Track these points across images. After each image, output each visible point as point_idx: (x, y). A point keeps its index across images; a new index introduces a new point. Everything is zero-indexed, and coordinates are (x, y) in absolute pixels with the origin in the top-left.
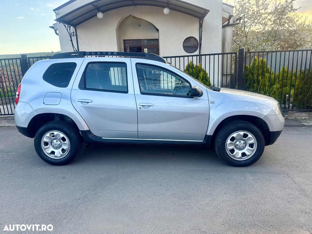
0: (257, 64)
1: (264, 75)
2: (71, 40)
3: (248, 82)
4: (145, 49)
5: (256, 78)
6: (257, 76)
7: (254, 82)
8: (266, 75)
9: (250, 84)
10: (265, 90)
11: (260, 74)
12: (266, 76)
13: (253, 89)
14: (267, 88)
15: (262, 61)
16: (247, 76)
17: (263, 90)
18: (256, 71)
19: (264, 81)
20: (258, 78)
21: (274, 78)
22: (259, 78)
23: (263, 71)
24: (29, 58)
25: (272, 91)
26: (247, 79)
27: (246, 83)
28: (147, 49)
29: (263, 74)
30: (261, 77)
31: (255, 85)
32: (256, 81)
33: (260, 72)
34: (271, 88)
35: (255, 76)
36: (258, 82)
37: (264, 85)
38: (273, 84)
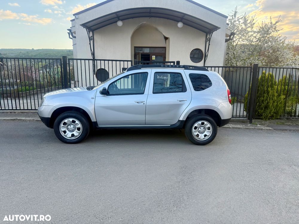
0: (266, 77)
2: (90, 44)
3: (259, 92)
4: (153, 56)
5: (266, 89)
6: (267, 87)
7: (264, 93)
8: (274, 87)
9: (261, 94)
10: (274, 99)
11: (270, 86)
13: (264, 98)
14: (275, 98)
15: (272, 76)
16: (259, 87)
17: (272, 99)
18: (266, 83)
19: (273, 92)
20: (267, 89)
21: (280, 90)
22: (269, 89)
23: (272, 84)
24: (69, 59)
25: (279, 101)
26: (258, 90)
27: (258, 93)
28: (155, 56)
29: (272, 86)
30: (270, 89)
31: (266, 95)
32: (266, 92)
33: (270, 84)
34: (279, 99)
35: (265, 87)
36: (268, 92)
37: (273, 96)
38: (279, 95)
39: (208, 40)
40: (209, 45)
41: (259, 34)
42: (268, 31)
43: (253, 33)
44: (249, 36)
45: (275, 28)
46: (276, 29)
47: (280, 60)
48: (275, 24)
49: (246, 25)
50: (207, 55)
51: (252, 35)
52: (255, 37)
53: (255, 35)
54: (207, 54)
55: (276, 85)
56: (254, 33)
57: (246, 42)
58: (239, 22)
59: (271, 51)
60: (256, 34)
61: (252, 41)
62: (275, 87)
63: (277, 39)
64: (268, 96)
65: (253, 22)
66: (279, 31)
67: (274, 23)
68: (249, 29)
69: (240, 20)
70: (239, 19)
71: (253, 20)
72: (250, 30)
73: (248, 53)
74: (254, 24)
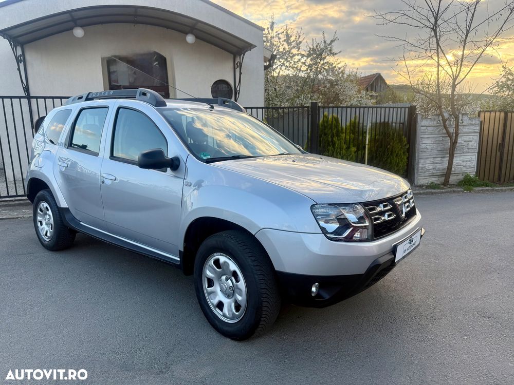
0: (330, 122)
1: (340, 136)
2: (19, 70)
3: (322, 144)
5: (330, 139)
6: (331, 137)
7: (329, 145)
9: (324, 147)
10: (343, 153)
11: (335, 135)
12: (341, 137)
13: (328, 152)
14: (344, 151)
15: (337, 120)
16: (320, 137)
17: (340, 154)
18: (330, 131)
19: (340, 144)
20: (332, 139)
21: (349, 140)
22: (334, 139)
23: (338, 131)
25: (350, 155)
26: (320, 141)
27: (320, 146)
29: (338, 135)
30: (336, 139)
31: (330, 148)
32: (331, 144)
33: (335, 131)
35: (329, 136)
36: (334, 145)
37: (341, 148)
38: (348, 148)
39: (237, 66)
40: (241, 73)
41: (309, 59)
42: (321, 54)
43: (300, 57)
44: (295, 62)
45: (330, 50)
46: (332, 52)
47: (341, 98)
48: (330, 44)
49: (289, 44)
50: (239, 91)
51: (299, 60)
52: (304, 63)
53: (303, 60)
54: (238, 89)
55: (343, 133)
56: (302, 57)
57: (290, 72)
58: (279, 39)
59: (328, 85)
60: (305, 58)
61: (300, 70)
62: (342, 135)
63: (335, 67)
64: (334, 148)
65: (300, 40)
66: (336, 54)
67: (328, 42)
68: (294, 51)
69: (280, 36)
70: (279, 34)
71: (300, 36)
72: (297, 53)
73: (296, 88)
74: (300, 42)
